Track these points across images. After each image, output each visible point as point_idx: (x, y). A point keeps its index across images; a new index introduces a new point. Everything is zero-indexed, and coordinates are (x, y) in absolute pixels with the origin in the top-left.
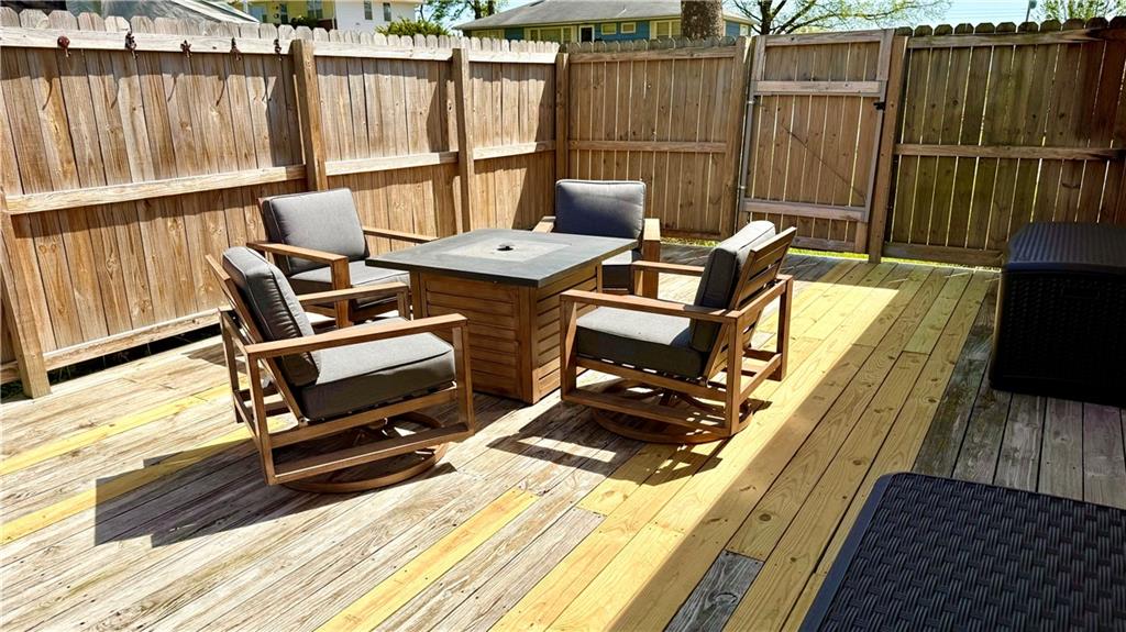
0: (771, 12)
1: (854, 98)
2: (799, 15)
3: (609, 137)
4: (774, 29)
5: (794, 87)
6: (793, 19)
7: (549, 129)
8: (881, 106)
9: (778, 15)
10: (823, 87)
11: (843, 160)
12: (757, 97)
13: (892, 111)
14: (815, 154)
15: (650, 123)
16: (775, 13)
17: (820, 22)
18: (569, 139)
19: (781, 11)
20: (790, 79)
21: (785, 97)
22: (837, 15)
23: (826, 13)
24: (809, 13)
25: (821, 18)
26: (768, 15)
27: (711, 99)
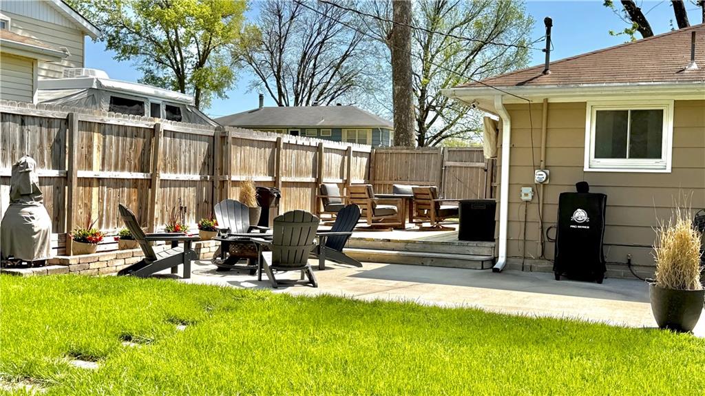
0: (425, 126)
1: (477, 168)
2: (445, 129)
3: (390, 179)
4: (428, 138)
5: (458, 164)
6: (442, 132)
7: (367, 176)
8: (486, 170)
9: (430, 128)
10: (467, 164)
11: (475, 188)
12: (445, 167)
13: (489, 172)
14: (466, 186)
15: (407, 175)
16: (428, 127)
17: (462, 135)
18: (374, 180)
19: (433, 125)
20: (456, 161)
21: (454, 167)
22: (474, 131)
23: (465, 129)
24: (453, 128)
25: (462, 132)
26: (423, 128)
27: (429, 167)
